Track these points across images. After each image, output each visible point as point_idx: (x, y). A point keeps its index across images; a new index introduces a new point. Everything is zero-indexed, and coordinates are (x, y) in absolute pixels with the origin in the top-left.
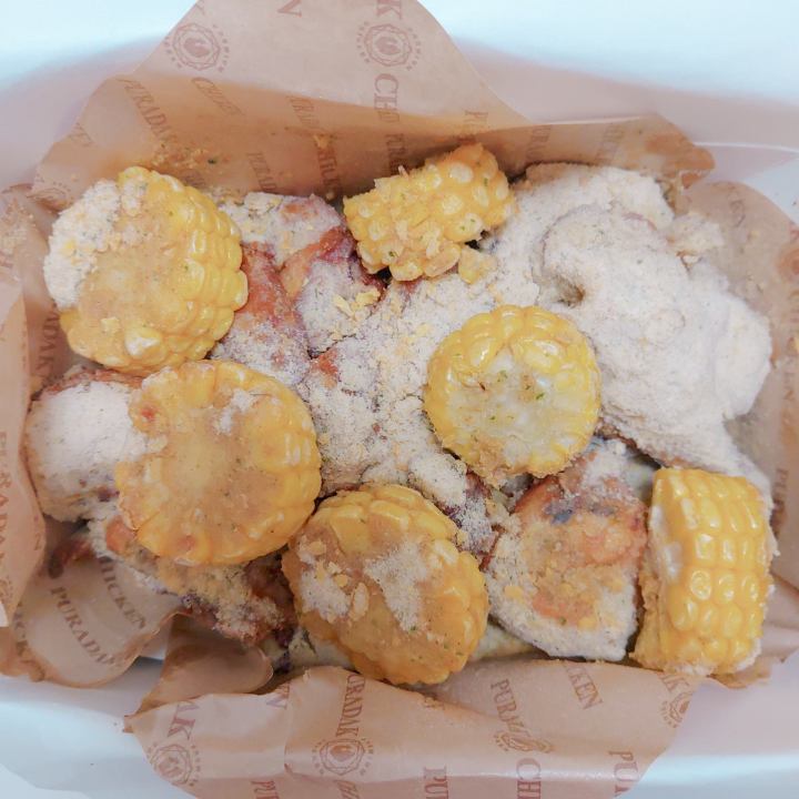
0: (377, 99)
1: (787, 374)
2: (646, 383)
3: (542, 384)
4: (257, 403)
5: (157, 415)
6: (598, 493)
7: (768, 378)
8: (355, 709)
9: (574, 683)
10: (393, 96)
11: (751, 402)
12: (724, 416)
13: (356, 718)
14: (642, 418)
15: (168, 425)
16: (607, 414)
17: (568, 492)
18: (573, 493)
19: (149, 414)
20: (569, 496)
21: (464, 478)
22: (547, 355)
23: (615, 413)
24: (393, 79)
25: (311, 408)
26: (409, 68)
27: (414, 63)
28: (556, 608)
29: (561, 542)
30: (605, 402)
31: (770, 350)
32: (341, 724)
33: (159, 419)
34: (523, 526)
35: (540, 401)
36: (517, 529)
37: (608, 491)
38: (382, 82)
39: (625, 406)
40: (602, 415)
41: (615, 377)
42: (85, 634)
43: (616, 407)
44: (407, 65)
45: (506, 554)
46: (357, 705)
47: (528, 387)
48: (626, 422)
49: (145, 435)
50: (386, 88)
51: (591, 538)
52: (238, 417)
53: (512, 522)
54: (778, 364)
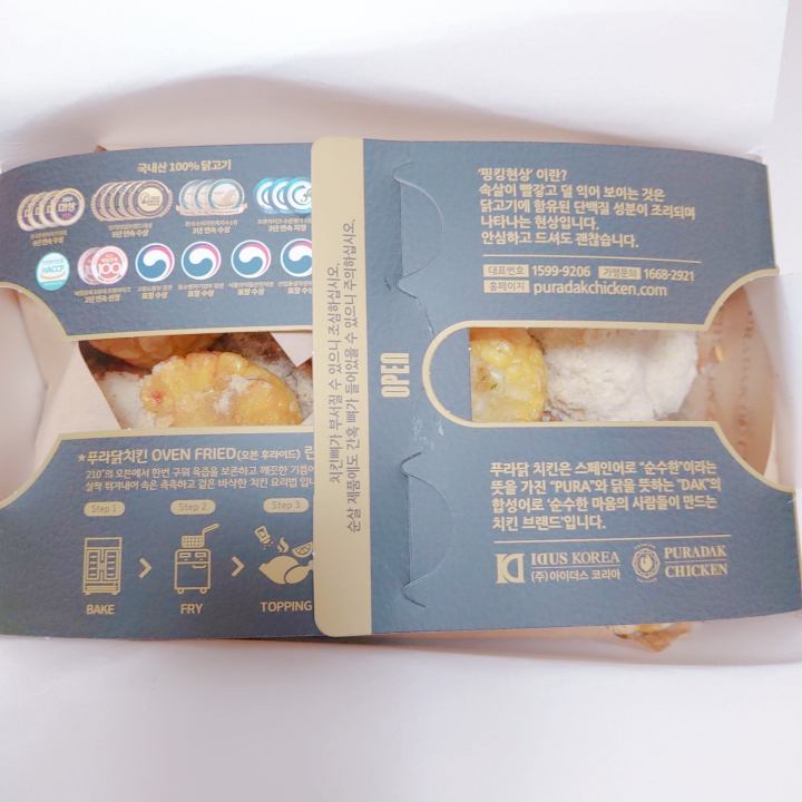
1: (711, 379)
2: (585, 379)
3: (496, 376)
4: (252, 386)
5: (165, 398)
7: (695, 383)
11: (680, 402)
12: (654, 411)
14: (582, 410)
15: (174, 406)
16: (553, 408)
19: (158, 396)
22: (500, 351)
23: (560, 406)
25: (298, 396)
30: (551, 396)
31: (695, 357)
33: (167, 401)
35: (493, 391)
39: (569, 400)
40: (548, 409)
41: (559, 374)
43: (560, 401)
47: (484, 378)
48: (569, 415)
49: (154, 415)
52: (234, 398)
54: (703, 370)
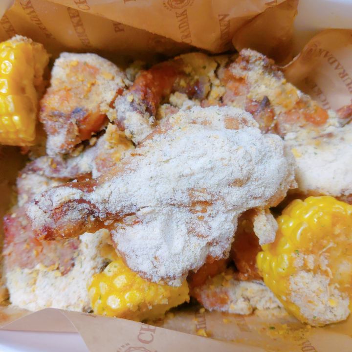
0: (154, 331)
6: (60, 124)
8: (182, 27)
9: (80, 21)
10: (142, 332)
13: (181, 22)
17: (74, 123)
18: (71, 123)
20: (73, 121)
21: (126, 126)
24: (141, 340)
26: (127, 344)
27: (123, 346)
28: (88, 69)
29: (81, 99)
32: (187, 17)
34: (99, 107)
36: (102, 105)
37: (55, 126)
38: (149, 339)
42: (336, 68)
44: (129, 346)
45: (110, 93)
46: (182, 29)
50: (147, 336)
51: (66, 100)
53: (104, 108)
